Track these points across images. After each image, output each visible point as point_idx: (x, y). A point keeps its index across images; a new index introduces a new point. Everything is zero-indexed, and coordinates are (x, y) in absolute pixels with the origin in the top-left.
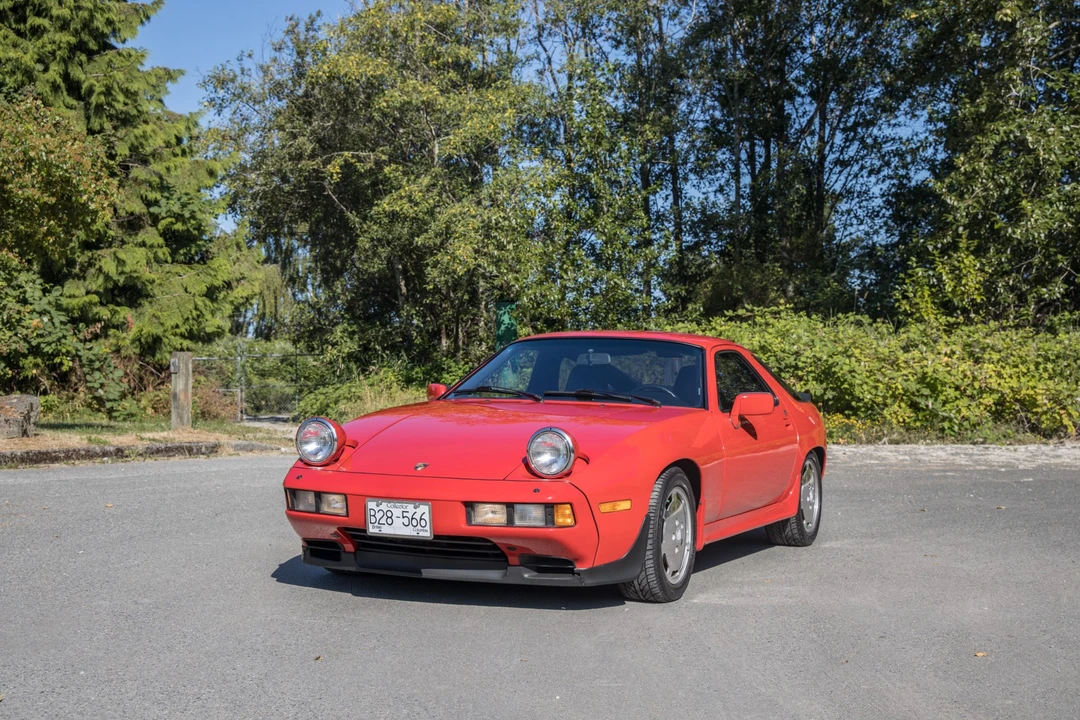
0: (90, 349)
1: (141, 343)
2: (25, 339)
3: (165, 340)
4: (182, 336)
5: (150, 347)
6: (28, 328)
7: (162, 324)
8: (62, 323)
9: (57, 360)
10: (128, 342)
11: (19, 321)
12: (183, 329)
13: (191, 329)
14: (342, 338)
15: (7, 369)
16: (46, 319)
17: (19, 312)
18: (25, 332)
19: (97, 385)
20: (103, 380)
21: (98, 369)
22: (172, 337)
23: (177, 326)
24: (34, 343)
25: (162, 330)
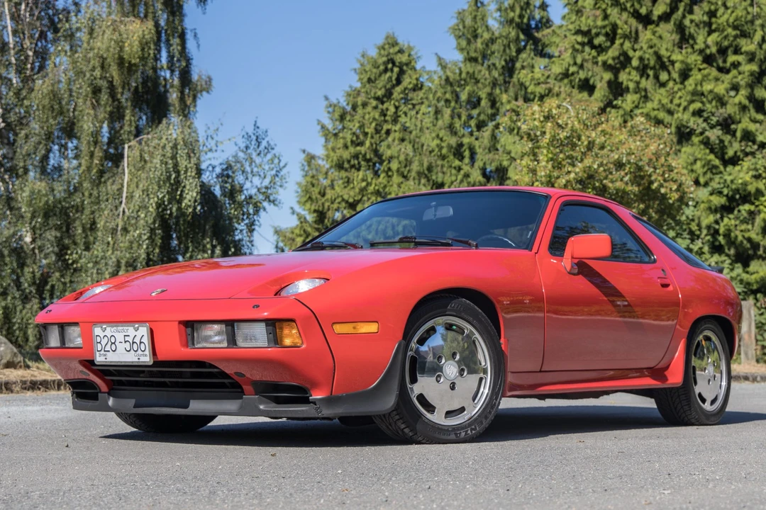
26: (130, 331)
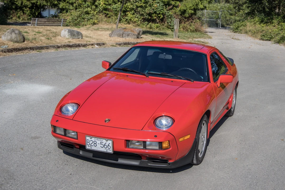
0: (168, 13)
1: (181, 11)
2: (153, 9)
3: (187, 11)
4: (192, 10)
5: (183, 13)
6: (154, 7)
7: (186, 7)
8: (162, 6)
9: (159, 15)
10: (178, 11)
11: (152, 5)
12: (192, 8)
13: (195, 8)
14: (245, 8)
15: (149, 17)
16: (158, 5)
17: (153, 3)
18: (153, 8)
19: (169, 22)
20: (171, 21)
21: (169, 18)
22: (189, 10)
23: (191, 7)
24: (155, 11)
25: (186, 8)
26: (104, 141)
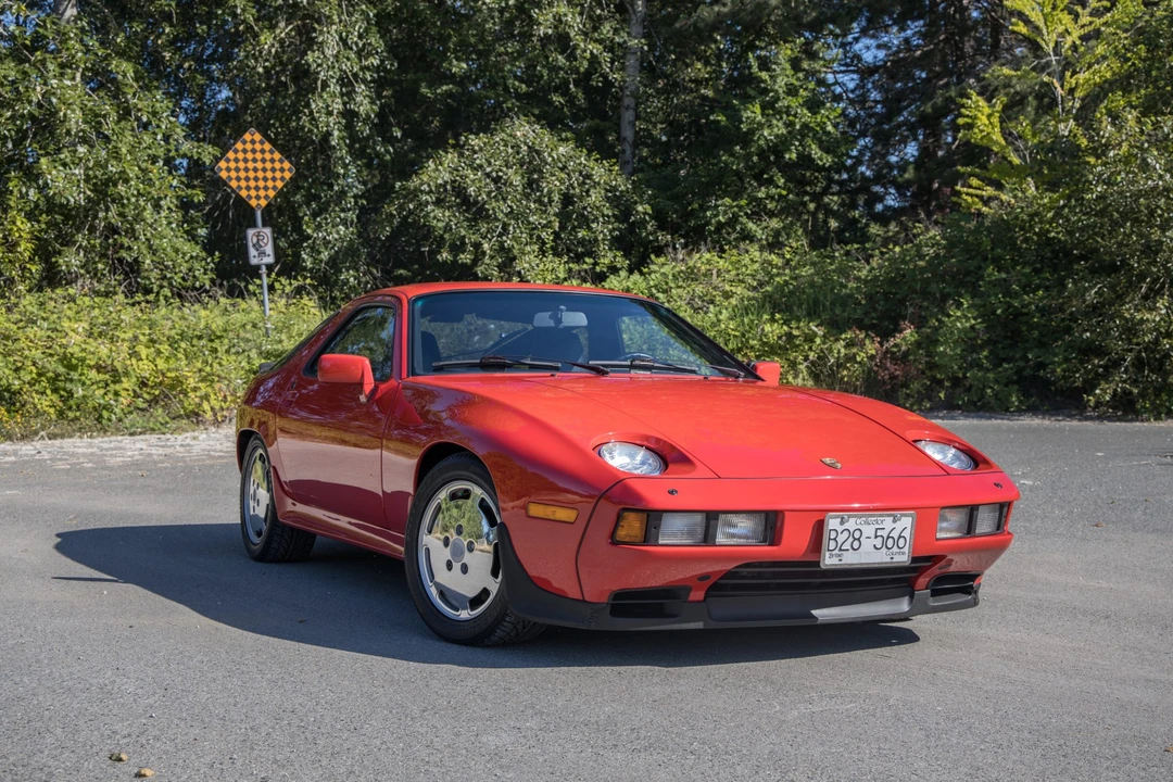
26: (888, 523)
